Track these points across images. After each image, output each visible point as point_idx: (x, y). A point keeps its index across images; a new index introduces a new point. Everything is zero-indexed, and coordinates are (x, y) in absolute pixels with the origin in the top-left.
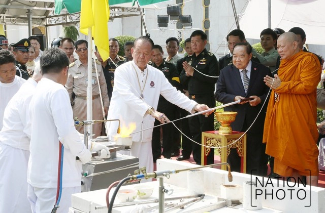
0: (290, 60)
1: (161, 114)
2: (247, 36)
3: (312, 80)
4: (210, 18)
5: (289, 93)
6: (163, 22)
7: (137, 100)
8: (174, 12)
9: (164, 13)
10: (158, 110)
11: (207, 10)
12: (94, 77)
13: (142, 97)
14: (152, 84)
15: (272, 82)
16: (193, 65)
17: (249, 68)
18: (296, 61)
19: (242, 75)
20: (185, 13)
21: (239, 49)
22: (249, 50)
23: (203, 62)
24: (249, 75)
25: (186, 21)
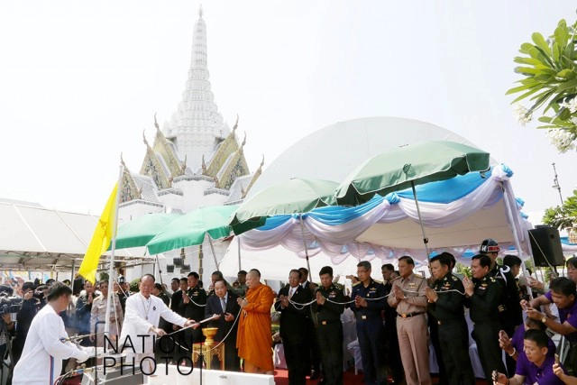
0: (254, 289)
1: (160, 330)
2: (225, 275)
3: (268, 303)
4: (203, 267)
5: (254, 311)
6: (170, 269)
7: (143, 321)
8: (178, 262)
9: (172, 263)
10: (159, 327)
11: (201, 261)
12: (112, 306)
13: (147, 318)
14: (154, 308)
15: (242, 302)
16: (190, 296)
17: (226, 297)
18: (258, 290)
19: (222, 301)
20: (186, 263)
21: (218, 284)
22: (225, 283)
23: (196, 294)
24: (226, 301)
25: (186, 268)
